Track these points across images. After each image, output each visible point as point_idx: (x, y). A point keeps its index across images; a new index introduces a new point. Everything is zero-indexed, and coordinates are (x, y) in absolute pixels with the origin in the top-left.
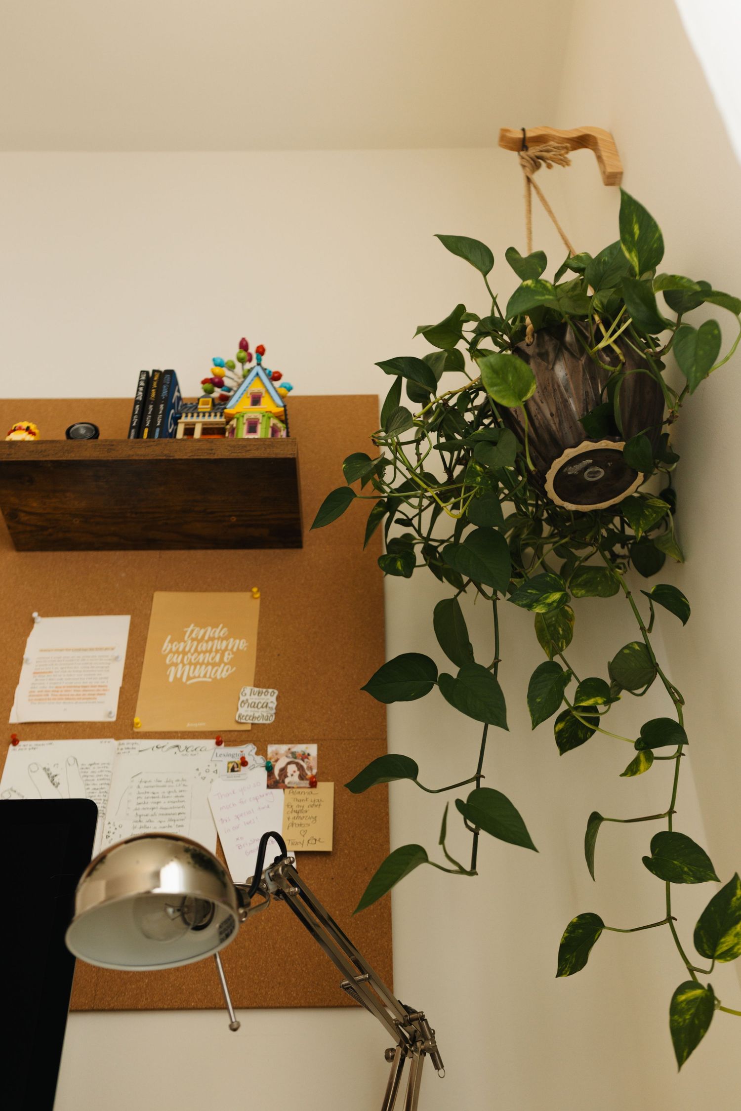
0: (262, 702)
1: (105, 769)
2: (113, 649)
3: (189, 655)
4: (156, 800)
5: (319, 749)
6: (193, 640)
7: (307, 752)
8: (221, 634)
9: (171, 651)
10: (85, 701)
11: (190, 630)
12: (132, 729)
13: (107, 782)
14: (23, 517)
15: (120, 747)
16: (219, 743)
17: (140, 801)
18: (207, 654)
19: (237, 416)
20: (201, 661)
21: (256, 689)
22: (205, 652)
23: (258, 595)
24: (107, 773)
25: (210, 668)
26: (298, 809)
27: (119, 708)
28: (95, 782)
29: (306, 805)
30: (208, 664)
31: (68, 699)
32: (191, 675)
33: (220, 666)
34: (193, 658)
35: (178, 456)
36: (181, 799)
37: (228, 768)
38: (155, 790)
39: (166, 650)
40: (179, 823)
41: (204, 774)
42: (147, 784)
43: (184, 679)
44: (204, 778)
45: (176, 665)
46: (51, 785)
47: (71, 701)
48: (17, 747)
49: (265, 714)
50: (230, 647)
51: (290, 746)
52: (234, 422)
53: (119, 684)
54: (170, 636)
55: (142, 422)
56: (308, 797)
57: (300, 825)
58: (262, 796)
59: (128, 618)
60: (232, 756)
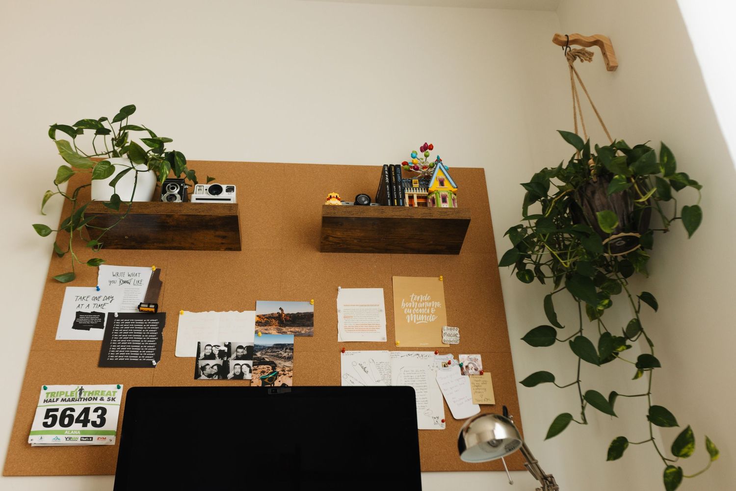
0: (453, 333)
1: (387, 365)
2: (378, 306)
3: (415, 309)
4: (413, 380)
5: (482, 357)
6: (415, 301)
7: (477, 358)
8: (428, 299)
9: (406, 307)
10: (371, 331)
11: (413, 296)
12: (396, 346)
13: (389, 371)
14: (331, 239)
15: (392, 354)
16: (436, 353)
17: (406, 380)
19: (436, 192)
20: (421, 312)
21: (449, 327)
22: (422, 308)
23: (442, 279)
24: (389, 367)
25: (425, 316)
26: (477, 385)
27: (387, 335)
28: (384, 371)
29: (480, 383)
30: (424, 314)
31: (363, 330)
32: (418, 320)
33: (430, 315)
34: (417, 310)
35: (416, 217)
36: (424, 380)
37: (443, 365)
38: (412, 375)
39: (403, 306)
40: (425, 390)
41: (432, 368)
42: (408, 372)
43: (415, 321)
44: (432, 370)
45: (409, 314)
46: (364, 372)
47: (365, 331)
48: (344, 354)
49: (455, 340)
50: (433, 306)
51: (468, 355)
52: (434, 195)
53: (385, 323)
54: (404, 300)
55: (392, 195)
56: (481, 379)
57: (480, 392)
58: (460, 379)
59: (382, 289)
60: (443, 359)
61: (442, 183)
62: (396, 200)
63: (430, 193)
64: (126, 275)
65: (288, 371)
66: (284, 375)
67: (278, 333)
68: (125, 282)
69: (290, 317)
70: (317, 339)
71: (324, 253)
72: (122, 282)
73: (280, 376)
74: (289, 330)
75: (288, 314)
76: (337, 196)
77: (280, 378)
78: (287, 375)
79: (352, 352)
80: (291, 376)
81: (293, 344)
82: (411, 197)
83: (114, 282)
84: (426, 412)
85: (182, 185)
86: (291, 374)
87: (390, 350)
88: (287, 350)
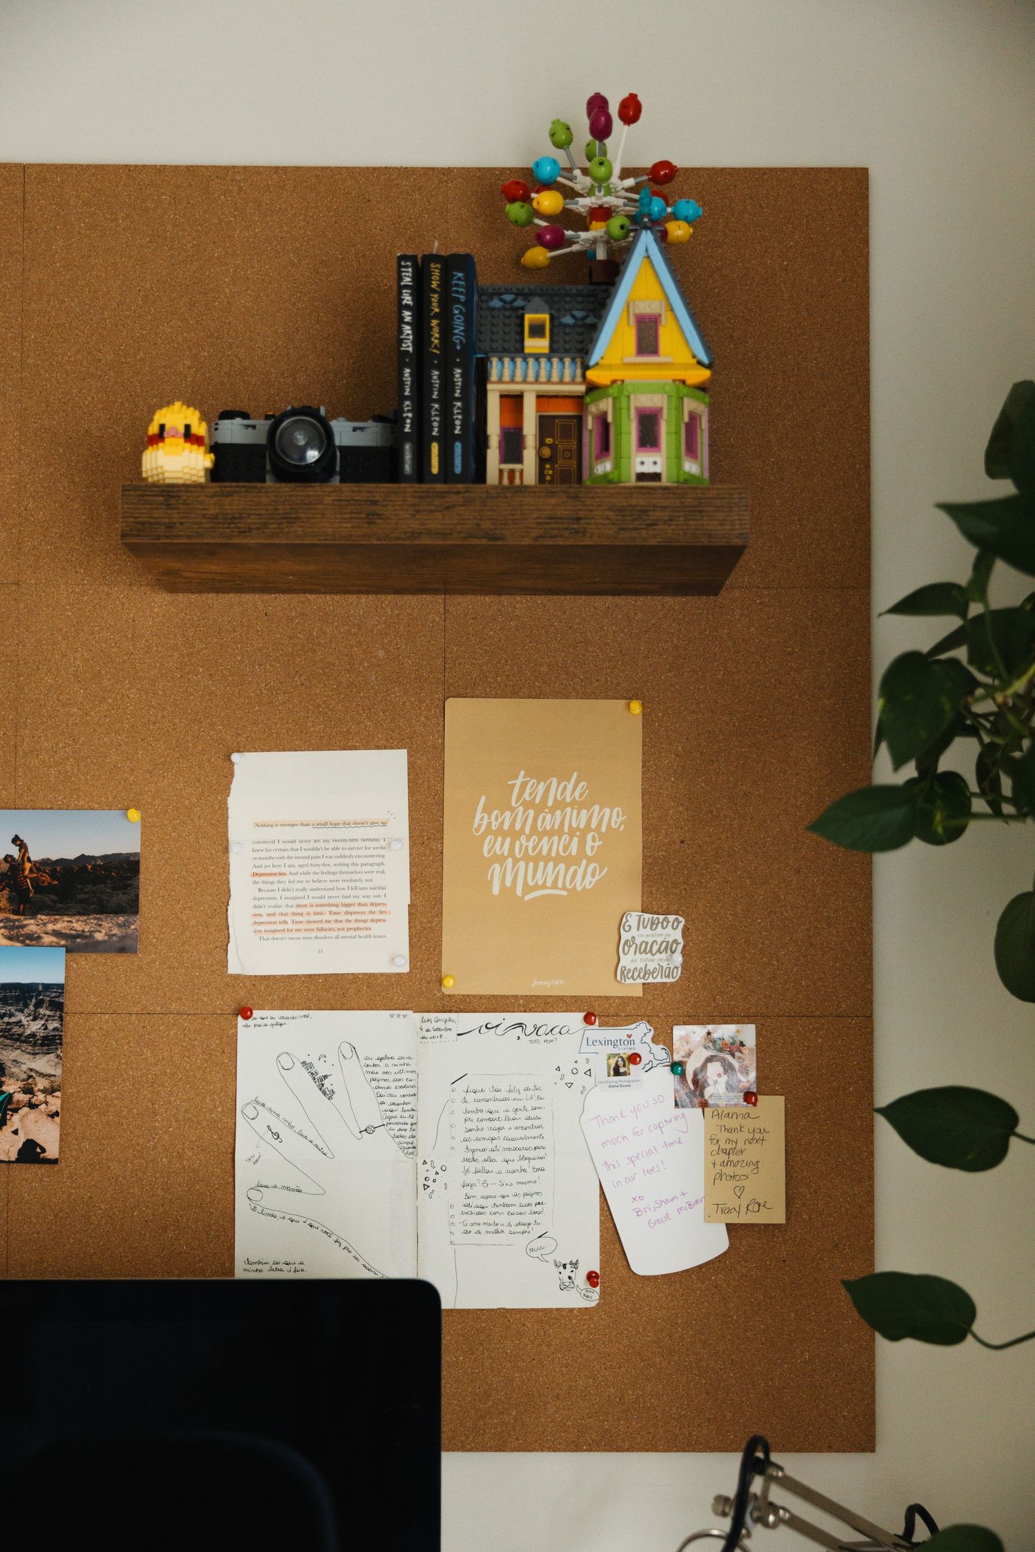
0: (659, 940)
1: (406, 1068)
2: (384, 824)
3: (523, 838)
4: (496, 1124)
5: (758, 1034)
6: (527, 805)
7: (740, 1038)
8: (577, 794)
9: (489, 829)
10: (352, 933)
11: (519, 782)
12: (439, 991)
13: (412, 1091)
15: (426, 1026)
16: (588, 1019)
17: (470, 1125)
18: (556, 838)
19: (615, 389)
20: (544, 853)
21: (647, 916)
22: (551, 833)
23: (638, 710)
24: (410, 1076)
25: (562, 866)
26: (728, 1146)
27: (411, 948)
28: (393, 1091)
29: (741, 1137)
30: (558, 860)
31: (322, 930)
32: (531, 883)
33: (579, 865)
34: (531, 844)
36: (536, 1123)
37: (609, 1067)
38: (492, 1106)
39: (480, 825)
40: (537, 1164)
41: (569, 1078)
42: (479, 1096)
43: (519, 892)
44: (570, 1085)
45: (501, 859)
46: (320, 1093)
47: (328, 934)
48: (249, 1022)
49: (665, 965)
50: (594, 825)
51: (710, 1027)
52: (606, 405)
53: (406, 898)
54: (483, 799)
55: (421, 421)
56: (743, 1122)
57: (733, 1177)
58: (668, 1122)
59: (403, 753)
60: (614, 1044)
61: (647, 341)
62: (435, 448)
63: (592, 388)
65: (44, 1091)
66: (33, 1106)
67: (10, 938)
69: (53, 875)
70: (153, 961)
71: (180, 597)
73: (16, 1110)
74: (50, 927)
75: (46, 862)
76: (188, 427)
77: (16, 1117)
78: (43, 1107)
79: (277, 1014)
80: (57, 1114)
81: (60, 986)
82: (513, 402)
84: (535, 1245)
86: (55, 1103)
87: (419, 1009)
88: (42, 1011)
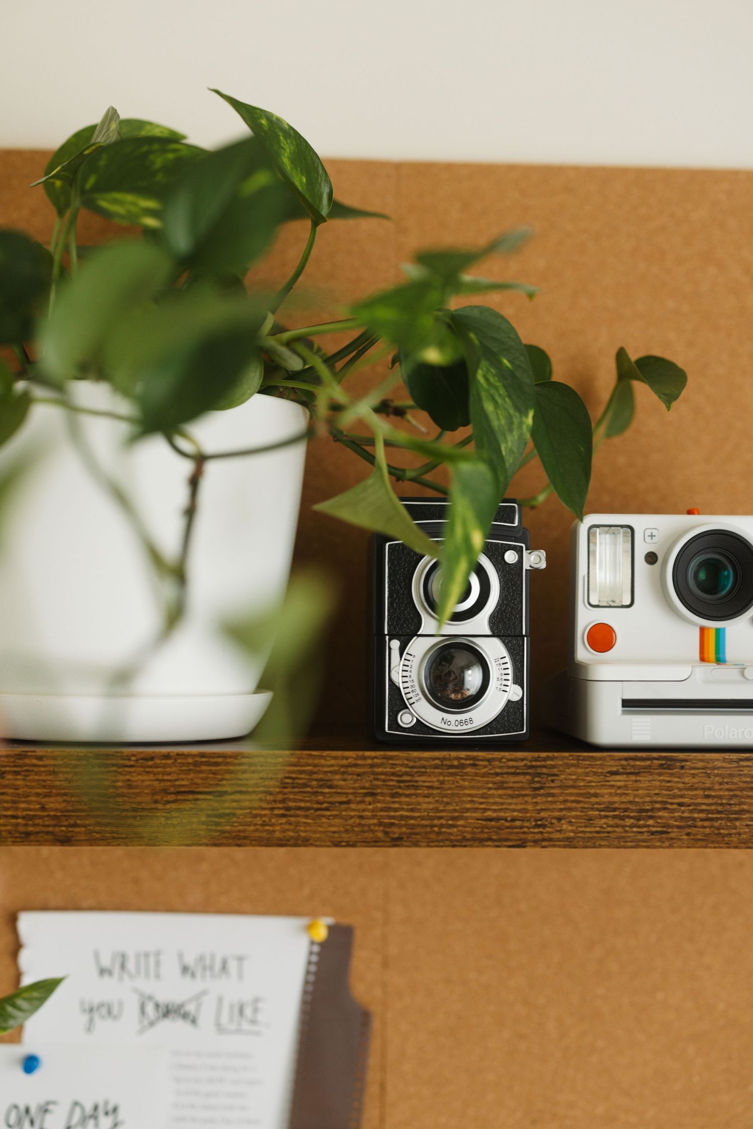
64: (170, 967)
68: (167, 1011)
72: (150, 1008)
83: (108, 1010)
85: (510, 557)
